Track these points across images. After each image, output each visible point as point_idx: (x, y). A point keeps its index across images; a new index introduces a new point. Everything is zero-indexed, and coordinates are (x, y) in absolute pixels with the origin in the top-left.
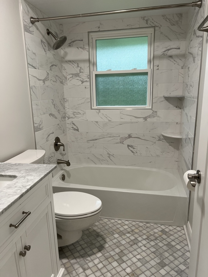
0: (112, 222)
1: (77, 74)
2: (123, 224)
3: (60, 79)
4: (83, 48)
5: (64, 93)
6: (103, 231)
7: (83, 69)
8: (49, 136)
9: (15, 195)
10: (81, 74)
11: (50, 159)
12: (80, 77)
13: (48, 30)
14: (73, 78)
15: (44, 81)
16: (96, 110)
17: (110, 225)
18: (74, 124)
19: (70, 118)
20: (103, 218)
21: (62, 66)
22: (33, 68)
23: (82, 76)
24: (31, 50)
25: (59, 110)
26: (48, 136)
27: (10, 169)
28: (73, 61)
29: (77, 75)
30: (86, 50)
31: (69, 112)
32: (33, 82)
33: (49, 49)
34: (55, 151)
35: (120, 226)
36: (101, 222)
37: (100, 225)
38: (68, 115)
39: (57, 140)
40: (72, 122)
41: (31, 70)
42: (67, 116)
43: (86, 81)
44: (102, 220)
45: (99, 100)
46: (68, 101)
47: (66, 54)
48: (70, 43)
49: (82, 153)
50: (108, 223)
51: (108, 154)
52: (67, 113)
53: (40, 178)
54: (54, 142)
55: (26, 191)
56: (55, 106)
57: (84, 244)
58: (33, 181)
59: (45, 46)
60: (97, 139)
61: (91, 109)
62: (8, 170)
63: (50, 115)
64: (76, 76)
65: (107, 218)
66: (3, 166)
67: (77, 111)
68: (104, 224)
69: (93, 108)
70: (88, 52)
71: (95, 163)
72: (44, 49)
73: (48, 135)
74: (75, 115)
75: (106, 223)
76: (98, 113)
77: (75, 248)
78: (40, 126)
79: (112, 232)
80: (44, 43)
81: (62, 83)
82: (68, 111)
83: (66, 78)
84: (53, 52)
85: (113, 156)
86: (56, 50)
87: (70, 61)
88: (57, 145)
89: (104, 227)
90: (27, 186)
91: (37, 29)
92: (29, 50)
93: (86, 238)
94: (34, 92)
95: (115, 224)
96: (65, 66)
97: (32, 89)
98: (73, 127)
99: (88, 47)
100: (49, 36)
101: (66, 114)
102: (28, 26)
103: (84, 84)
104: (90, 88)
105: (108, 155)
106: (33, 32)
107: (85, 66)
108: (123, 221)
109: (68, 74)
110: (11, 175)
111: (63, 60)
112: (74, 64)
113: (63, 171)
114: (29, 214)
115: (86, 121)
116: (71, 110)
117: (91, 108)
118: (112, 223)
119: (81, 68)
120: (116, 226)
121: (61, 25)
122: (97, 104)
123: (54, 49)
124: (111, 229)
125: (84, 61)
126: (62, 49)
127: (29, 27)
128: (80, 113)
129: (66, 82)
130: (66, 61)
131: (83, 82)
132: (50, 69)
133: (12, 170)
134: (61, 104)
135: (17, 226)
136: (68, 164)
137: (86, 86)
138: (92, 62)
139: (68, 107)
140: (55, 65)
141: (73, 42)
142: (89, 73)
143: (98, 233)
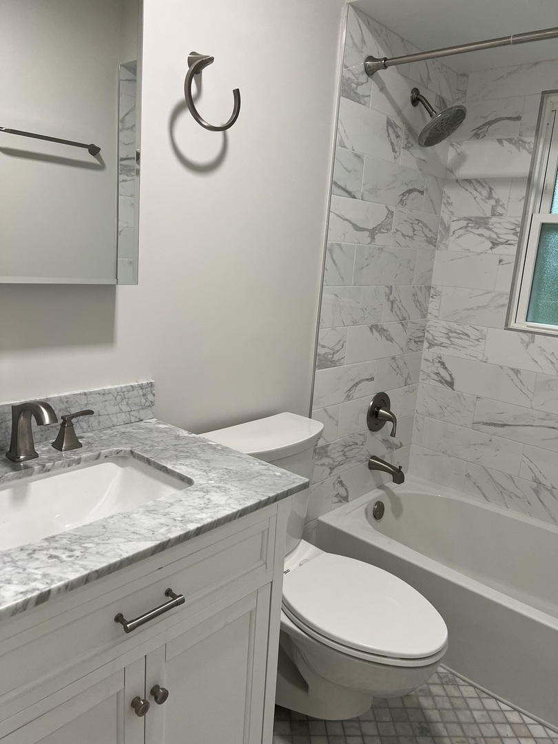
0: (487, 707)
1: (481, 218)
2: (523, 731)
3: (426, 231)
4: (518, 143)
5: (431, 270)
6: (448, 725)
7: (503, 206)
8: (356, 385)
9: (146, 539)
10: (494, 219)
11: (346, 450)
12: (491, 229)
13: (415, 91)
14: (468, 231)
15: (373, 233)
16: (521, 334)
17: (476, 714)
18: (443, 364)
19: (437, 345)
20: (464, 681)
21: (442, 192)
22: (347, 195)
23: (498, 225)
24: (350, 147)
25: (404, 319)
26: (353, 386)
27: (195, 456)
28: (478, 181)
29: (481, 222)
30: (525, 148)
31: (437, 328)
32: (339, 233)
33: (410, 145)
34: (369, 431)
35: (510, 734)
36: (451, 689)
37: (447, 698)
38: (432, 335)
39: (382, 400)
40: (440, 358)
41: (341, 201)
42: (427, 339)
43: (507, 243)
44: (458, 685)
45: (538, 305)
46: (439, 297)
47: (461, 158)
48: (479, 128)
49: (450, 456)
50: (474, 703)
51: (536, 480)
52: (428, 329)
53: (240, 508)
54: (371, 403)
55: (180, 536)
56: (395, 306)
57: (374, 736)
58: (218, 511)
59: (398, 137)
60: (506, 425)
61: (507, 328)
62: (188, 457)
63: (371, 329)
64: (478, 226)
65: (474, 687)
66: (187, 444)
67: (460, 327)
68: (458, 703)
69: (512, 325)
70: (530, 153)
71: (485, 497)
72: (392, 144)
73: (352, 383)
74: (451, 339)
75: (465, 701)
76: (527, 346)
77: (345, 736)
78: (333, 354)
79: (474, 738)
80: (397, 126)
81: (432, 241)
82: (436, 324)
83: (447, 229)
84: (419, 152)
85: (550, 491)
86: (429, 149)
87: (469, 181)
88: (378, 414)
89: (454, 709)
90: (192, 522)
91: (383, 89)
92: (344, 147)
93: (387, 719)
94: (334, 262)
95: (497, 717)
96: (453, 193)
97: (331, 251)
98: (438, 374)
99: (532, 140)
100: (417, 107)
101: (428, 331)
102: (356, 81)
103: (500, 249)
104: (513, 265)
105: (535, 485)
106: (366, 99)
107: (512, 198)
108: (528, 720)
109: (455, 218)
110: (185, 474)
111: (448, 177)
112: (480, 189)
113: (381, 492)
114: (177, 604)
115: (481, 361)
116: (443, 323)
117: (507, 324)
118: (485, 709)
119: (497, 201)
120: (498, 726)
121: (463, 75)
122: (530, 315)
123: (420, 145)
124: (475, 727)
125: (512, 181)
126: (452, 145)
127: (358, 84)
128: (469, 336)
129: (444, 242)
130: (457, 181)
131: (497, 244)
132: (401, 200)
133: (195, 461)
134: (417, 302)
135: (128, 626)
136: (398, 477)
137: (501, 258)
138: (538, 184)
139: (435, 313)
140: (419, 191)
141: (490, 123)
142: (520, 220)
143: (429, 722)
